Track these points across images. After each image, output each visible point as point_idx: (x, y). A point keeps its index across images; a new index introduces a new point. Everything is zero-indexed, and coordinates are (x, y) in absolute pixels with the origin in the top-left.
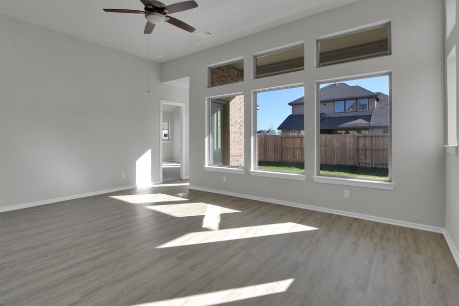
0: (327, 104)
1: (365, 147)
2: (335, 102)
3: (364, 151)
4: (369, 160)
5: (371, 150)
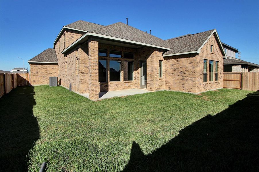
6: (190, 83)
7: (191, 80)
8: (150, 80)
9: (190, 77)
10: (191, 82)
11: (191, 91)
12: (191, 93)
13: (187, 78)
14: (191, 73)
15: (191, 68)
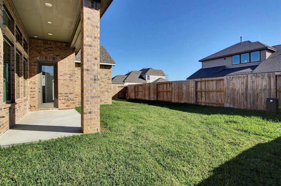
0: (227, 58)
1: (201, 89)
2: (233, 56)
3: (200, 92)
4: (204, 100)
5: (205, 92)
6: (105, 94)
7: (107, 91)
8: (67, 94)
9: (106, 88)
10: (107, 93)
11: (107, 101)
12: (107, 103)
13: (103, 89)
14: (107, 85)
15: (107, 79)
